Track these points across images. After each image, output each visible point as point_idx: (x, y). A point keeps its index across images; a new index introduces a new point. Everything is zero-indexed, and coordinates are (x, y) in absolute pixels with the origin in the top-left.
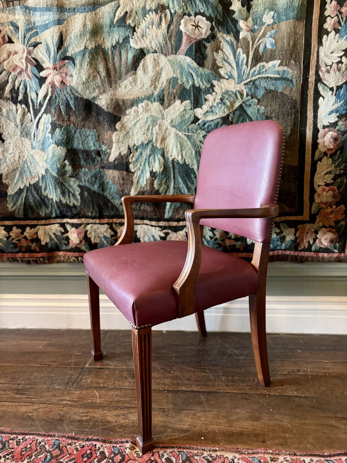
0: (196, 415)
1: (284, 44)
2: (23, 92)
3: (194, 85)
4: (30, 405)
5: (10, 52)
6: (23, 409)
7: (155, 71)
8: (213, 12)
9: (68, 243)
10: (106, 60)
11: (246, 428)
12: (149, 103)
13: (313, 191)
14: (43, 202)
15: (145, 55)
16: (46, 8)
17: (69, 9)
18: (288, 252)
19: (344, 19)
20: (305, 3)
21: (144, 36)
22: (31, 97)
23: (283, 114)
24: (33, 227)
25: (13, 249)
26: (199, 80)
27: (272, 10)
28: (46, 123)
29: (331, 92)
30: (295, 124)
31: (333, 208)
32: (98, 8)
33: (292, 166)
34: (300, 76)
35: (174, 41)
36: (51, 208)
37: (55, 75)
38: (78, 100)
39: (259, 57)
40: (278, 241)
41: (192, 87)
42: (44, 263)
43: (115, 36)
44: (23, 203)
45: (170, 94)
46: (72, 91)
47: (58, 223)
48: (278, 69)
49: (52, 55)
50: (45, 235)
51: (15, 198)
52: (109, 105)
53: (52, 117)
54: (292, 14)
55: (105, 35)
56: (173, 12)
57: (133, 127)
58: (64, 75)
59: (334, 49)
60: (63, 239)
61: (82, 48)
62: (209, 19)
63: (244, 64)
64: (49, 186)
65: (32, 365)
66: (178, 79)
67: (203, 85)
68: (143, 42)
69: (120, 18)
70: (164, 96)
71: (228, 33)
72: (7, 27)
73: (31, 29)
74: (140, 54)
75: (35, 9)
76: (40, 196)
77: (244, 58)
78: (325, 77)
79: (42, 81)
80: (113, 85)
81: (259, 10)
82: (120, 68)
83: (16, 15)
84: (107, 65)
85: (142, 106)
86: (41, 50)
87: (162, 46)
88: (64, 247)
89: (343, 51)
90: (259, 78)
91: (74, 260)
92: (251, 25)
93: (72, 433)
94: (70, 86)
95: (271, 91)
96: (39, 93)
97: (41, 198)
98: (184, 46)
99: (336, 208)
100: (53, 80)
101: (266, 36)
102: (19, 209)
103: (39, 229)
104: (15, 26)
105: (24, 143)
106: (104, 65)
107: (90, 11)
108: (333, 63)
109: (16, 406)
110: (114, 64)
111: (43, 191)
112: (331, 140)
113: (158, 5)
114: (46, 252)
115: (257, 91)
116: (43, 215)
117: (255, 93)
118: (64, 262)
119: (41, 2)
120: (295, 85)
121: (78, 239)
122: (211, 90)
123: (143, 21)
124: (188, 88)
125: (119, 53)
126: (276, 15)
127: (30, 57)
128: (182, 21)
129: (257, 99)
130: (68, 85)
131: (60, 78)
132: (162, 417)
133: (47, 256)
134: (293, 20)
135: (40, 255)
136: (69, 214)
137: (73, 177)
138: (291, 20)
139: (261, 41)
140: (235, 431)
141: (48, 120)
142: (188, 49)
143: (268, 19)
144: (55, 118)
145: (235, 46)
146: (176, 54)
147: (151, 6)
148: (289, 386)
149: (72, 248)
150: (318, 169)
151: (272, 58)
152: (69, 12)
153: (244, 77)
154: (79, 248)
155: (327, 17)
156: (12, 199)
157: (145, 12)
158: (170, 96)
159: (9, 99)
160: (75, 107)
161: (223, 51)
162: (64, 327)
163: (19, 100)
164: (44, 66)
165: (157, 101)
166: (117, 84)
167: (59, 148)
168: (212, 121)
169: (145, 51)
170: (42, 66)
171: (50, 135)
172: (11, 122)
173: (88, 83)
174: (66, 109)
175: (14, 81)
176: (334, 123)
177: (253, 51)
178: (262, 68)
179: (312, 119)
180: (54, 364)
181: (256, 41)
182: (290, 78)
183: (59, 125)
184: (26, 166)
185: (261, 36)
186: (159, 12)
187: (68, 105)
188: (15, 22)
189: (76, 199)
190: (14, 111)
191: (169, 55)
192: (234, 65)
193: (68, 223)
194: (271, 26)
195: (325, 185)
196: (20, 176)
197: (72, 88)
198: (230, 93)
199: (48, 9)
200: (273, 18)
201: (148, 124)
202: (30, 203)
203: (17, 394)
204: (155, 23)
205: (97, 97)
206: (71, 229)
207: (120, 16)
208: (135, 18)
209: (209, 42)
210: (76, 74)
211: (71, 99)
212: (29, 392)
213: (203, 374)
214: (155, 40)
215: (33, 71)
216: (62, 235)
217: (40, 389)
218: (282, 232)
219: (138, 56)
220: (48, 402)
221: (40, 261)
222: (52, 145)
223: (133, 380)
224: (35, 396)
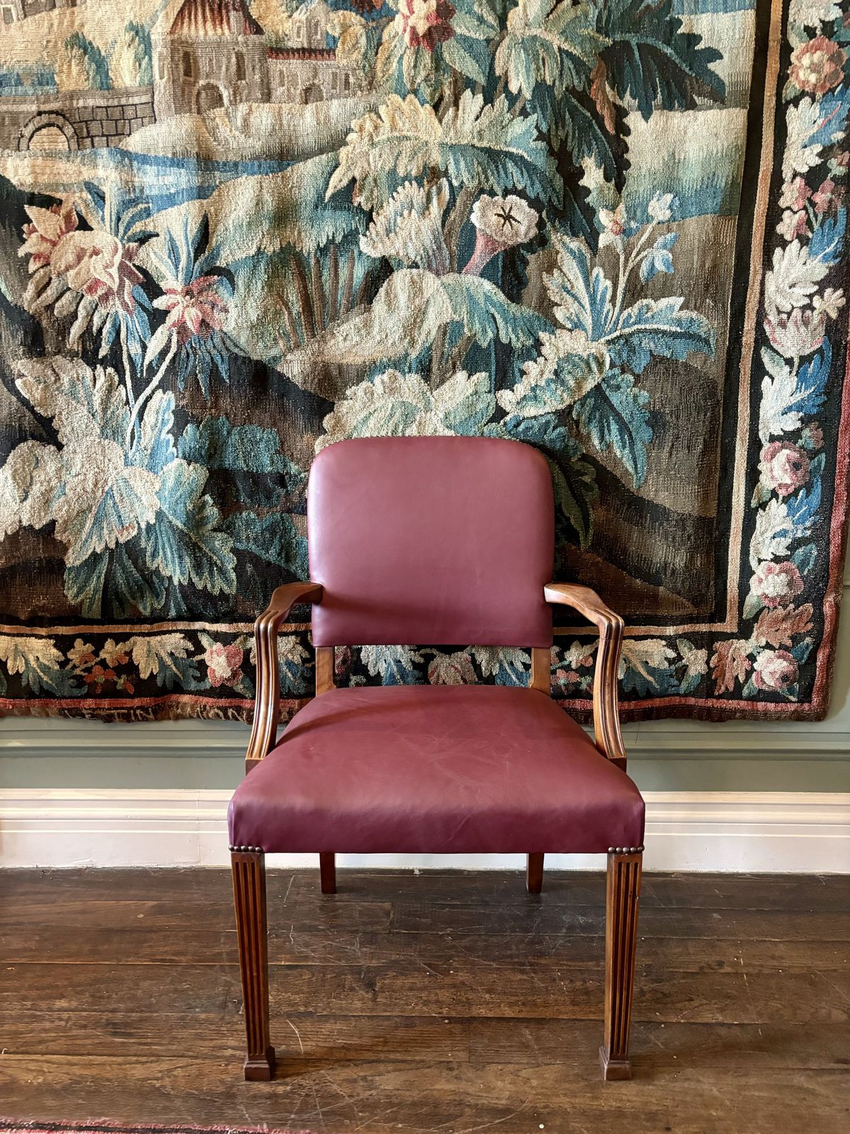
0: (520, 1074)
1: (693, 264)
2: (111, 340)
3: (497, 339)
4: (151, 1062)
5: (82, 249)
6: (138, 1072)
7: (413, 307)
8: (544, 190)
9: (204, 676)
10: (302, 276)
11: (629, 1101)
12: (397, 373)
13: (746, 572)
14: (148, 583)
15: (392, 271)
16: (173, 159)
17: (225, 164)
18: (692, 701)
19: (820, 218)
20: (740, 181)
21: (390, 231)
22: (128, 351)
23: (689, 408)
24: (121, 638)
25: (74, 690)
26: (510, 329)
27: (670, 192)
28: (161, 411)
29: (787, 369)
30: (712, 432)
31: (788, 608)
32: (288, 165)
33: (704, 518)
34: (725, 331)
35: (457, 245)
36: (167, 598)
37: (188, 306)
38: (239, 362)
39: (639, 287)
40: (671, 676)
41: (493, 343)
42: (145, 719)
43: (326, 228)
44: (102, 586)
45: (445, 357)
46: (224, 344)
47: (181, 631)
48: (679, 314)
49: (183, 263)
50: (148, 656)
51: (82, 577)
52: (308, 375)
53: (177, 400)
54: (710, 204)
55: (303, 224)
56: (455, 183)
57: (360, 426)
58: (207, 307)
59: (797, 278)
60: (191, 667)
61: (253, 252)
62: (534, 203)
63: (608, 301)
64: (164, 548)
65: (131, 961)
66: (463, 326)
67: (518, 341)
68: (388, 243)
69: (339, 191)
70: (431, 361)
71: (575, 234)
72: (78, 194)
73: (134, 202)
74: (381, 268)
75: (144, 159)
76: (140, 571)
77: (606, 288)
78: (776, 336)
79: (157, 318)
80: (319, 332)
81: (641, 190)
82: (335, 294)
83: (100, 167)
84: (305, 287)
85: (383, 382)
86: (157, 250)
87: (431, 253)
88: (193, 685)
89: (815, 283)
90: (639, 331)
91: (216, 714)
92: (623, 220)
93: (262, 1125)
94: (221, 331)
95: (663, 359)
96: (149, 345)
97: (143, 576)
98: (479, 257)
99: (794, 610)
100: (183, 317)
101: (655, 245)
102: (92, 599)
103: (135, 643)
104: (96, 193)
105: (107, 452)
106: (299, 288)
107: (272, 172)
108: (793, 308)
109: (120, 1064)
110: (321, 287)
111: (148, 559)
112: (787, 467)
113: (424, 168)
114: (150, 696)
115: (634, 358)
116: (147, 612)
117: (628, 361)
118: (191, 717)
119: (161, 145)
120: (714, 350)
121: (229, 669)
122: (535, 353)
123: (391, 200)
124: (485, 345)
125: (333, 263)
126: (677, 203)
127: (131, 265)
128: (477, 205)
129: (633, 374)
130: (217, 328)
131: (199, 313)
132: (448, 1081)
133: (153, 704)
134: (712, 215)
135: (137, 702)
136: (210, 613)
137: (221, 531)
138: (708, 216)
139: (644, 254)
140: (606, 1109)
141: (169, 405)
142: (488, 263)
143: (660, 208)
144: (184, 402)
145: (588, 261)
146: (460, 273)
147: (409, 168)
148: (705, 1002)
149: (212, 687)
150: (758, 525)
151: (665, 292)
152: (225, 171)
153: (609, 327)
154: (231, 688)
155: (783, 210)
156: (77, 577)
157: (394, 181)
158: (444, 362)
159: (77, 354)
160: (230, 377)
161: (562, 271)
162: (184, 863)
163: (100, 357)
164: (164, 285)
165: (416, 373)
166: (328, 331)
167: (191, 468)
168: (535, 417)
169: (392, 263)
170: (158, 285)
171: (171, 437)
172: (79, 405)
173: (263, 326)
174: (210, 380)
175: (90, 317)
176: (793, 432)
177: (627, 274)
178: (645, 311)
179: (748, 420)
180: (183, 958)
181: (633, 255)
182: (704, 336)
183: (193, 416)
184: (110, 502)
185: (644, 244)
186: (426, 183)
187: (214, 373)
188: (96, 183)
189: (227, 580)
190: (89, 381)
191: (444, 274)
192: (586, 301)
193: (204, 631)
194: (666, 225)
195: (772, 560)
196: (94, 524)
197: (225, 337)
198: (576, 359)
199: (176, 161)
200: (670, 207)
201: (395, 419)
202: (117, 588)
203: (115, 1034)
204: (416, 206)
205: (280, 357)
206: (211, 646)
207: (339, 187)
208: (372, 192)
209: (533, 252)
210: (236, 307)
211: (223, 361)
212: (140, 1028)
213: (520, 977)
214: (414, 241)
215: (135, 296)
216: (188, 657)
217: (164, 1021)
218: (680, 658)
219: (376, 273)
220: (191, 1054)
221: (135, 715)
222: (176, 459)
223: (370, 995)
224: (156, 1040)
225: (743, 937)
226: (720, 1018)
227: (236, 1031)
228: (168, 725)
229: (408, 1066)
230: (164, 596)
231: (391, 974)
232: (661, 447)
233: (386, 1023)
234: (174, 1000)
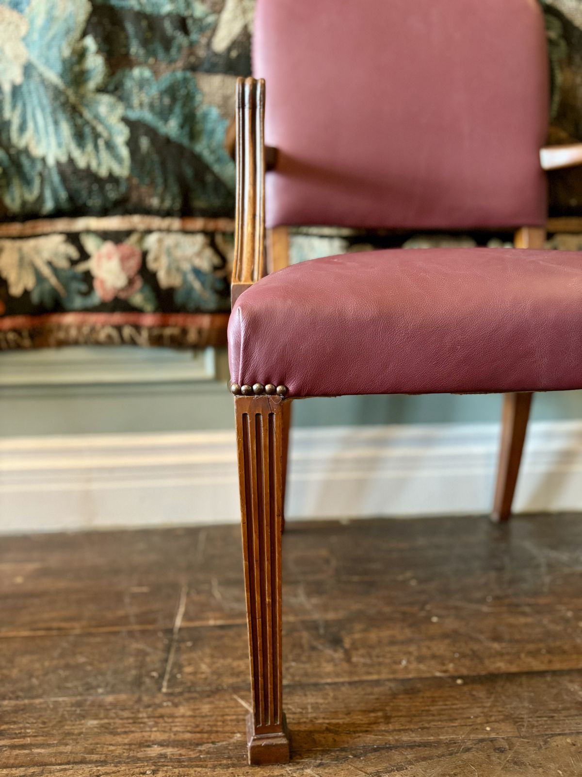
9: (91, 289)
14: (16, 166)
36: (41, 184)
42: (18, 347)
47: (61, 233)
50: (20, 267)
60: (74, 279)
65: (5, 632)
76: (6, 150)
88: (78, 302)
91: (109, 337)
97: (9, 156)
103: (2, 250)
111: (14, 135)
114: (23, 315)
116: (16, 207)
118: (76, 343)
121: (123, 276)
133: (29, 326)
135: (7, 323)
136: (95, 202)
137: (107, 92)
149: (101, 302)
154: (127, 301)
162: (72, 524)
180: (76, 625)
189: (117, 158)
193: (88, 232)
206: (98, 248)
212: (15, 723)
213: (524, 620)
216: (72, 266)
217: (52, 710)
220: (95, 757)
221: (7, 341)
223: (339, 655)
224: (40, 739)
227: (162, 716)
229: (435, 752)
230: (38, 184)
231: (358, 627)
233: (376, 690)
234: (66, 679)
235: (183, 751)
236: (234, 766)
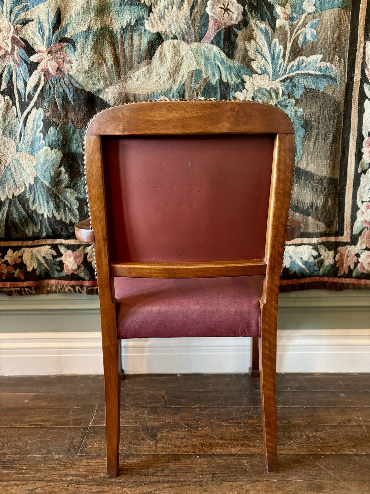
0: (243, 487)
1: (328, 36)
2: (7, 80)
3: (221, 80)
4: (23, 485)
6: (14, 491)
7: (174, 61)
9: (62, 269)
10: (113, 44)
13: (355, 208)
14: (31, 218)
15: (163, 41)
18: (326, 279)
21: (162, 18)
22: (17, 87)
23: (325, 117)
24: (16, 249)
26: (228, 74)
28: (36, 120)
30: (337, 130)
33: (333, 179)
34: (345, 74)
35: (199, 26)
36: (41, 226)
37: (49, 60)
38: (79, 92)
39: (298, 49)
40: (315, 265)
41: (218, 82)
42: (30, 294)
43: (126, 17)
44: (5, 219)
45: (192, 89)
46: (70, 81)
47: (49, 245)
48: (320, 64)
49: (47, 35)
50: (31, 259)
52: (117, 100)
53: (44, 113)
54: (337, 2)
55: (113, 14)
58: (60, 60)
60: (55, 264)
61: (85, 29)
63: (281, 57)
64: (39, 198)
65: (18, 425)
66: (202, 72)
67: (232, 80)
68: (160, 25)
70: (184, 92)
71: (263, 20)
73: (19, 2)
74: (157, 39)
76: (26, 211)
77: (280, 50)
79: (32, 67)
80: (123, 76)
82: (131, 55)
84: (115, 50)
86: (32, 29)
87: (184, 31)
88: (56, 274)
90: (298, 74)
91: (70, 290)
92: (289, 12)
94: (69, 74)
95: (311, 90)
96: (28, 82)
97: (28, 213)
98: (211, 33)
100: (47, 66)
101: (307, 26)
103: (24, 252)
105: (6, 144)
106: (111, 51)
109: (4, 486)
110: (124, 51)
111: (30, 204)
114: (33, 280)
115: (295, 90)
116: (30, 234)
117: (292, 92)
118: (55, 292)
120: (339, 84)
121: (76, 265)
122: (241, 87)
124: (214, 83)
125: (130, 37)
126: (318, 2)
127: (18, 37)
128: (209, 3)
129: (295, 99)
130: (66, 73)
131: (56, 64)
132: (200, 493)
133: (34, 285)
134: (338, 9)
135: (25, 284)
136: (64, 233)
137: (70, 188)
138: (336, 9)
139: (300, 31)
141: (40, 116)
142: (216, 35)
143: (309, 6)
144: (48, 114)
145: (270, 35)
146: (200, 42)
149: (66, 275)
150: (361, 183)
151: (313, 52)
153: (281, 73)
154: (77, 275)
158: (191, 92)
160: (74, 101)
161: (256, 41)
162: (53, 372)
164: (36, 48)
166: (128, 75)
167: (53, 151)
169: (163, 36)
170: (33, 48)
171: (41, 135)
173: (92, 72)
174: (63, 102)
177: (291, 42)
178: (301, 63)
179: (357, 124)
180: (48, 424)
181: (295, 32)
182: (333, 76)
183: (53, 122)
184: (9, 172)
185: (301, 26)
187: (65, 98)
189: (74, 215)
191: (191, 43)
192: (269, 58)
193: (61, 244)
194: (313, 15)
195: (369, 201)
197: (71, 78)
198: (264, 91)
200: (315, 5)
202: (13, 220)
203: (3, 468)
204: (176, 4)
205: (102, 90)
206: (65, 252)
209: (240, 30)
210: (76, 60)
211: (70, 91)
212: (19, 464)
213: (238, 430)
214: (175, 23)
215: (20, 55)
216: (54, 259)
217: (34, 460)
218: (320, 255)
219: (154, 42)
220: (47, 479)
221: (25, 291)
222: (45, 147)
223: (154, 443)
224: (28, 471)
225: (359, 406)
226: (355, 451)
227: (75, 465)
228: (43, 297)
229: (176, 485)
230: (40, 225)
231: (165, 430)
232: (309, 140)
233: (163, 458)
234: (41, 448)
235: (80, 479)
236: (98, 485)
